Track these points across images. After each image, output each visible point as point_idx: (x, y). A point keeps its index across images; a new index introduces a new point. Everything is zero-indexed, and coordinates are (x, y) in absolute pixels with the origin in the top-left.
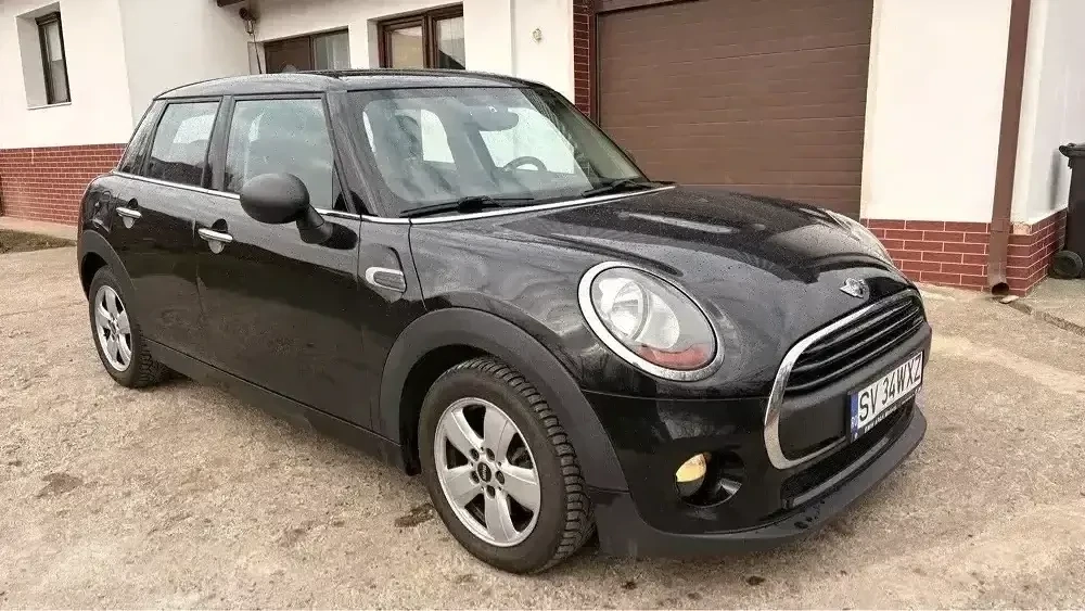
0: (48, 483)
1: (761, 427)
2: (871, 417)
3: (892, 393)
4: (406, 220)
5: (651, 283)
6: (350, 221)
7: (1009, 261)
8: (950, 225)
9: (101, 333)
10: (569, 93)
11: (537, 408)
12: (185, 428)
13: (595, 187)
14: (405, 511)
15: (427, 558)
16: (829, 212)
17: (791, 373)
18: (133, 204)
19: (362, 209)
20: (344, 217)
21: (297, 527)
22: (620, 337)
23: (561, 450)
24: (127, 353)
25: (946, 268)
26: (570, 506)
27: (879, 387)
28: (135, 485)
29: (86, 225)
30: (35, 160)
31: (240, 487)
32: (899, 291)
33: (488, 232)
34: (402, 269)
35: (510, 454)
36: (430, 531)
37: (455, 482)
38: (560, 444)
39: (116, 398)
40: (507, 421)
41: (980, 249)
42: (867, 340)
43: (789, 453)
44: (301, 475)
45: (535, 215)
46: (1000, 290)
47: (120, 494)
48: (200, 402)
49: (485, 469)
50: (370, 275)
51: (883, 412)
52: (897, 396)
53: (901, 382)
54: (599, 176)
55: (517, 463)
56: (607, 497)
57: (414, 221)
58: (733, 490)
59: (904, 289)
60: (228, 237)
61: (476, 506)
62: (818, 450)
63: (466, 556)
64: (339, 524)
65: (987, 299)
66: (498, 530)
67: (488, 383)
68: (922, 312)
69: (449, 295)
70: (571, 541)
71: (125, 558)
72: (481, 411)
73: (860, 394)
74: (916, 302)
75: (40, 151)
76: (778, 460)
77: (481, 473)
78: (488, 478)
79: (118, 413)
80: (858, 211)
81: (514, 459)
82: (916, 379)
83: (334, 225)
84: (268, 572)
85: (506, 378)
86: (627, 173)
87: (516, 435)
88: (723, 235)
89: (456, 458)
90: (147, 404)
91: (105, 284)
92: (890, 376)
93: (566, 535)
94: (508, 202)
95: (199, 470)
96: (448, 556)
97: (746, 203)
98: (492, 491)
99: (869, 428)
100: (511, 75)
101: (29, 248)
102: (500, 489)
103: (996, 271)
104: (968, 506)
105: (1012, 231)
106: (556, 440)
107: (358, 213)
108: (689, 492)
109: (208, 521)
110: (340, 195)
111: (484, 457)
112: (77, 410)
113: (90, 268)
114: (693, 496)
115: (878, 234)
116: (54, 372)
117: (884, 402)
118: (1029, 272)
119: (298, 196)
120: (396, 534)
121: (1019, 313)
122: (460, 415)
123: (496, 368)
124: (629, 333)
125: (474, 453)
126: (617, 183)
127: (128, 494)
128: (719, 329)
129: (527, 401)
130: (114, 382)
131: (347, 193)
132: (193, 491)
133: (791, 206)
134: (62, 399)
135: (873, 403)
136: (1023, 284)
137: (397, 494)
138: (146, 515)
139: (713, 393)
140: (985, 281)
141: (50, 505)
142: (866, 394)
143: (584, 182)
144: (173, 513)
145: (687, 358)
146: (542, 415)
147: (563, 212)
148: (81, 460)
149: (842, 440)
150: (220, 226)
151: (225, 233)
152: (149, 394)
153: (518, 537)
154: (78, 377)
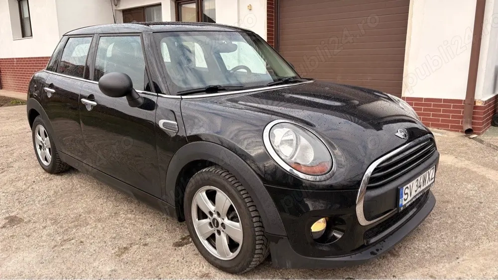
0: (7, 221)
1: (354, 204)
2: (409, 198)
3: (420, 187)
4: (179, 97)
5: (301, 131)
6: (152, 96)
7: (473, 118)
8: (445, 101)
9: (38, 147)
10: (264, 35)
11: (242, 193)
12: (76, 194)
13: (275, 81)
14: (178, 239)
15: (187, 264)
16: (389, 95)
17: (370, 178)
18: (51, 86)
19: (158, 90)
20: (149, 94)
21: (125, 246)
22: (283, 157)
23: (253, 214)
24: (49, 157)
25: (443, 121)
26: (257, 242)
27: (414, 184)
28: (49, 222)
29: (31, 96)
30: (16, 64)
31: (99, 225)
32: (424, 135)
33: (220, 103)
34: (176, 121)
35: (228, 214)
36: (189, 249)
37: (202, 227)
38: (253, 211)
39: (44, 178)
40: (227, 198)
41: (460, 112)
42: (408, 160)
43: (368, 218)
44: (130, 219)
45: (244, 95)
46: (469, 132)
47: (41, 227)
48: (84, 182)
49: (215, 222)
50: (161, 123)
51: (415, 196)
52: (423, 188)
53: (424, 181)
54: (277, 75)
55: (232, 219)
56: (276, 239)
57: (183, 97)
58: (339, 236)
59: (427, 134)
60: (95, 103)
61: (211, 239)
62: (382, 216)
63: (207, 263)
64: (145, 245)
65: (462, 136)
66: (222, 252)
67: (218, 179)
68: (435, 146)
69: (201, 135)
70: (258, 259)
71: (39, 261)
72: (215, 192)
73: (404, 188)
74: (432, 140)
75: (19, 60)
76: (362, 221)
77: (214, 223)
78: (217, 226)
79: (44, 186)
80: (401, 93)
81: (230, 217)
82: (432, 179)
83: (145, 98)
84: (109, 270)
85: (227, 177)
86: (291, 74)
87: (231, 206)
88: (336, 106)
89: (202, 215)
90: (59, 182)
91: (39, 124)
92: (419, 178)
93: (255, 256)
94: (230, 88)
95: (80, 215)
96: (198, 263)
97: (347, 89)
98: (219, 232)
99: (408, 204)
100: (236, 25)
101: (12, 105)
102: (223, 231)
103: (467, 123)
104: (456, 242)
105: (475, 104)
106: (251, 209)
107: (156, 93)
108: (317, 237)
109: (82, 242)
110: (148, 84)
111: (215, 216)
112: (25, 184)
113: (33, 116)
114: (319, 239)
115: (411, 104)
116: (16, 165)
117: (416, 191)
118: (483, 123)
119: (126, 83)
120: (173, 250)
121: (478, 143)
122: (204, 194)
123: (222, 171)
124: (288, 155)
125: (211, 213)
126: (284, 80)
127: (45, 227)
128: (334, 155)
129: (237, 189)
130: (44, 171)
131: (152, 83)
132: (76, 226)
133: (370, 92)
134: (19, 179)
135: (410, 192)
136: (480, 129)
137: (175, 229)
138: (52, 238)
139: (331, 187)
140: (461, 128)
141: (8, 232)
142: (407, 188)
143: (269, 78)
144: (66, 238)
145: (317, 169)
146: (244, 196)
147: (258, 93)
148: (24, 210)
149: (394, 210)
150: (91, 97)
151: (93, 101)
152: (60, 177)
153: (232, 255)
154: (27, 168)
